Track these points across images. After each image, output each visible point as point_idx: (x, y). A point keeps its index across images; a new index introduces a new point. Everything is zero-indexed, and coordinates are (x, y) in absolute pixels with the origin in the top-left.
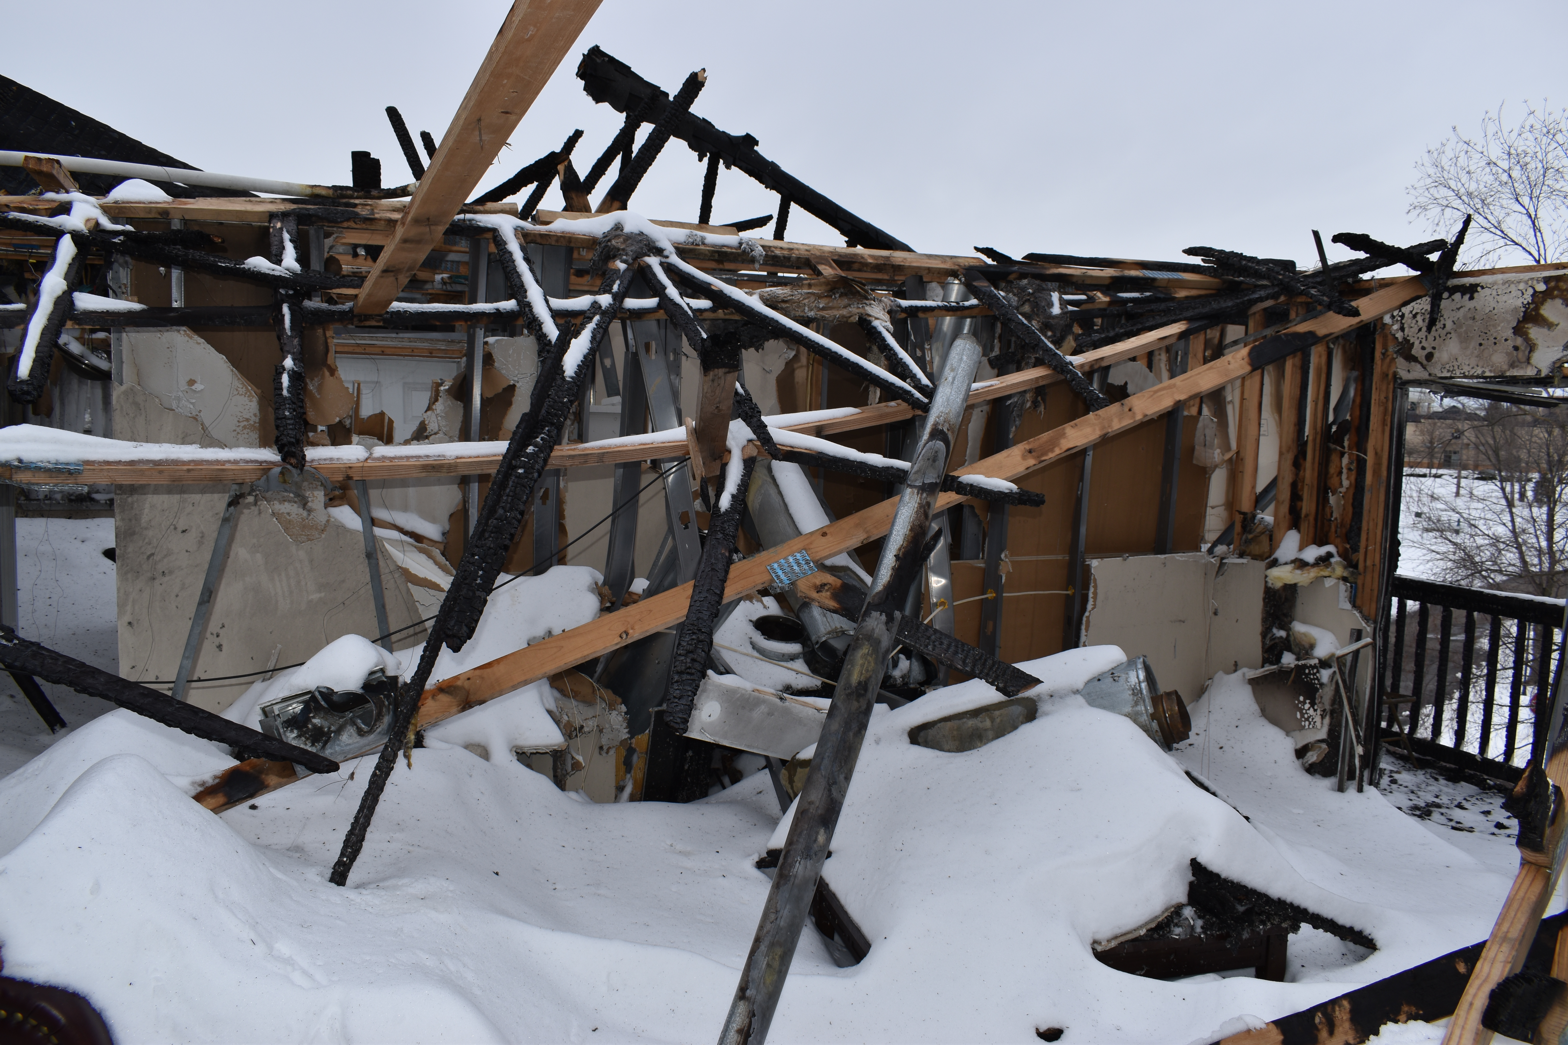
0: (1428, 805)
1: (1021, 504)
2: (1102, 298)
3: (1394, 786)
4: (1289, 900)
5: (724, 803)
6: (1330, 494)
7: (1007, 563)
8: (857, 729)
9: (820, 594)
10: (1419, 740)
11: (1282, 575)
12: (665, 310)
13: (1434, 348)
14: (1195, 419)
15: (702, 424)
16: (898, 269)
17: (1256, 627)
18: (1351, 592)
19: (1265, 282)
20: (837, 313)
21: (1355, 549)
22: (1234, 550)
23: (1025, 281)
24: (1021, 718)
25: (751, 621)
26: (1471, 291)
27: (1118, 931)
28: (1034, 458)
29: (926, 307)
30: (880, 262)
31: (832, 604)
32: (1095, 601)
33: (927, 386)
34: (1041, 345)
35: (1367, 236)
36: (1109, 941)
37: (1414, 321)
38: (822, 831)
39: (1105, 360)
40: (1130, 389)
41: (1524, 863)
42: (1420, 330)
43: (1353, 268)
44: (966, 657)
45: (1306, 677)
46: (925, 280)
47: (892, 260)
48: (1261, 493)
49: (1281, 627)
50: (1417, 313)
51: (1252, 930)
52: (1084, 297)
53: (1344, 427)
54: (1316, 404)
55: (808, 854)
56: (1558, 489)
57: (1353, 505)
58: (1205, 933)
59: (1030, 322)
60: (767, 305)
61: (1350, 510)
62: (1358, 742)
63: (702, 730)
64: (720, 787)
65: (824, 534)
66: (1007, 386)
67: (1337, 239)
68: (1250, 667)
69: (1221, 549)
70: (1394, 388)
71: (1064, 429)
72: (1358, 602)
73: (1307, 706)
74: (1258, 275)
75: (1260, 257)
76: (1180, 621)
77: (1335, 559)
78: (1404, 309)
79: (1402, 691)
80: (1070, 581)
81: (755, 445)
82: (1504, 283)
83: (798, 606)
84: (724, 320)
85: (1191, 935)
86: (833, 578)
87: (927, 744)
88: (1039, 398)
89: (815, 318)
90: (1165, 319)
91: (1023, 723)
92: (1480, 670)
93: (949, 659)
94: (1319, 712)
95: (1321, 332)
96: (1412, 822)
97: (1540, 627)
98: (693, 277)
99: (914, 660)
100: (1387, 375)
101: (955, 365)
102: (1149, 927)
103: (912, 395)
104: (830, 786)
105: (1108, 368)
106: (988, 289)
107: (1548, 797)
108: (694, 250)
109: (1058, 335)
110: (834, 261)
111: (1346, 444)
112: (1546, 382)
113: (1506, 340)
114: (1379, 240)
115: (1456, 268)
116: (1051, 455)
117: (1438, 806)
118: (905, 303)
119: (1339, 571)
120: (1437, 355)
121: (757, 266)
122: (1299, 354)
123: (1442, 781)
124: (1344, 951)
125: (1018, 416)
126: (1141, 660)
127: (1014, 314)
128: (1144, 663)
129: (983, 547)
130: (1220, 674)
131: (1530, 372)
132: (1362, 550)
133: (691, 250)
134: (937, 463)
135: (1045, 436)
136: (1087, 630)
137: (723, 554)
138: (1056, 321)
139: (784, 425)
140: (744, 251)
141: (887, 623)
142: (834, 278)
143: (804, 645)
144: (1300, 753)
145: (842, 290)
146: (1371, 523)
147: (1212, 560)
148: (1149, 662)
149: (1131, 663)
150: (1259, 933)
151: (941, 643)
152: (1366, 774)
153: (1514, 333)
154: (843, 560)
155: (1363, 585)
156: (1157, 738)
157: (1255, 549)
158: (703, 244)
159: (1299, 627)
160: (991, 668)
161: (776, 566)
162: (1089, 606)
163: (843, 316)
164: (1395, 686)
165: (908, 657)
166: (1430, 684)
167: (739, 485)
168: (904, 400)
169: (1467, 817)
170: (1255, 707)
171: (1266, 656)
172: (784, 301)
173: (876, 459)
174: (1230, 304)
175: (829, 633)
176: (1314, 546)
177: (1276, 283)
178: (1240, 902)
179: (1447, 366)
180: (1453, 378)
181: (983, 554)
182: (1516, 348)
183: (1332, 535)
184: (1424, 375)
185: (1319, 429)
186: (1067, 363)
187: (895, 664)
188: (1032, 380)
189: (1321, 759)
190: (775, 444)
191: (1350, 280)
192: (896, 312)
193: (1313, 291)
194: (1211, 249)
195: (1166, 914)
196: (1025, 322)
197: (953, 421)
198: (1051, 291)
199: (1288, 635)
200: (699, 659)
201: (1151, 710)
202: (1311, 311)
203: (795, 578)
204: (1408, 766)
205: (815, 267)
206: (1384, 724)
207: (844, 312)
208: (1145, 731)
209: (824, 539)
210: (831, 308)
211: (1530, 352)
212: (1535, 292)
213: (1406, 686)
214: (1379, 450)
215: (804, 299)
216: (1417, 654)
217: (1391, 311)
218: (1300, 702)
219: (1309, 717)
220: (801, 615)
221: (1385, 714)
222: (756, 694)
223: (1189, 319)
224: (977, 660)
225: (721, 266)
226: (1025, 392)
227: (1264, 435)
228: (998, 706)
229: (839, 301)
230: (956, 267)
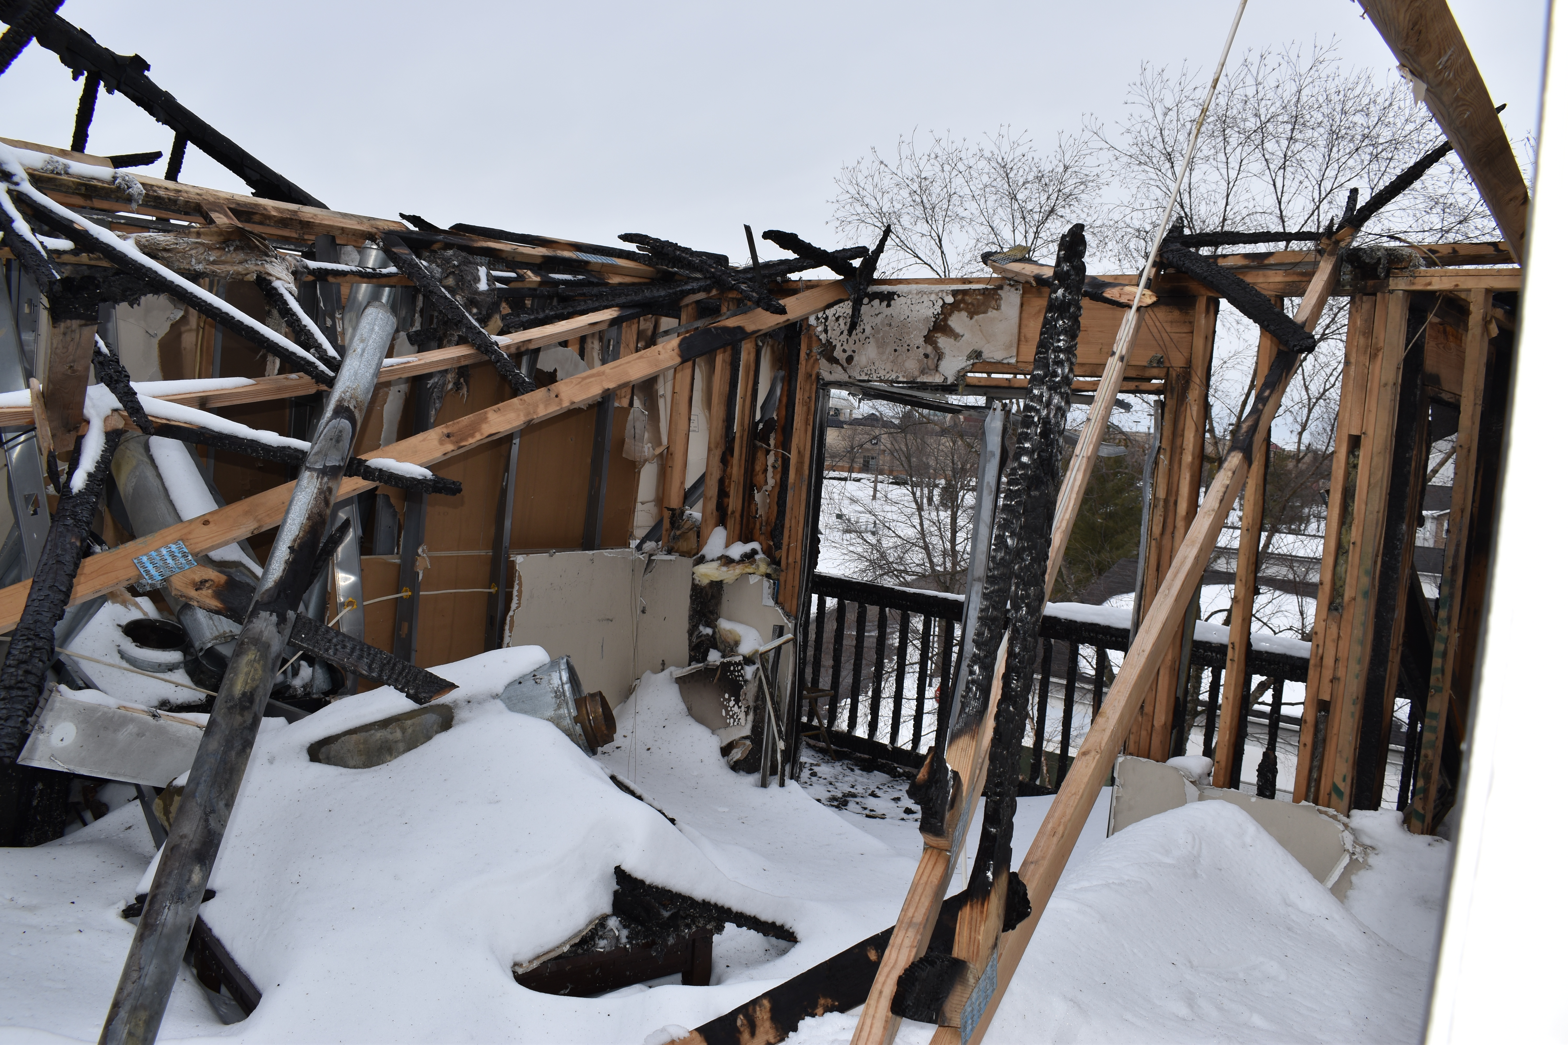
0: (844, 795)
1: (436, 492)
2: (532, 277)
3: (814, 779)
4: (713, 901)
5: (83, 843)
6: (756, 491)
7: (424, 559)
8: (240, 747)
9: (199, 592)
10: (837, 732)
11: (708, 572)
12: (11, 247)
13: (854, 351)
14: (626, 411)
15: (51, 386)
16: (307, 225)
17: (684, 624)
18: (774, 589)
19: (699, 275)
20: (231, 269)
21: (778, 546)
22: (663, 547)
23: (450, 252)
24: (435, 728)
25: (119, 626)
26: (888, 298)
27: (540, 950)
28: (453, 443)
29: (337, 271)
30: (285, 216)
31: (215, 604)
32: (519, 600)
33: (334, 358)
34: (465, 321)
35: (796, 236)
36: (530, 962)
37: (837, 324)
38: (197, 869)
39: (533, 343)
40: (559, 375)
41: (927, 847)
42: (842, 333)
43: (782, 267)
44: (372, 662)
45: (731, 675)
46: (338, 242)
47: (300, 215)
48: (689, 489)
49: (708, 625)
50: (839, 317)
51: (678, 935)
52: (513, 275)
53: (770, 425)
54: (744, 401)
55: (179, 897)
56: (961, 494)
57: (777, 503)
58: (630, 942)
59: (453, 296)
60: (144, 253)
61: (775, 508)
62: (780, 737)
63: (52, 757)
64: (80, 824)
65: (206, 523)
66: (426, 364)
67: (767, 235)
68: (678, 666)
69: (649, 545)
70: (817, 388)
71: (486, 413)
72: (781, 599)
73: (732, 703)
74: (691, 266)
75: (694, 249)
76: (608, 619)
77: (760, 556)
78: (827, 312)
79: (821, 686)
80: (493, 579)
81: (122, 416)
82: (918, 293)
83: (179, 607)
84: (90, 267)
85: (617, 947)
86: (216, 573)
87: (329, 761)
88: (462, 380)
89: (204, 273)
90: (597, 304)
91: (437, 732)
92: (890, 665)
93: (353, 665)
94: (743, 709)
95: (750, 328)
96: (830, 814)
97: (944, 623)
98: (51, 211)
99: (317, 667)
100: (811, 376)
101: (365, 335)
102: (572, 942)
103: (316, 367)
104: (207, 815)
105: (537, 351)
106: (409, 257)
107: (947, 782)
108: (56, 179)
109: (484, 312)
110: (230, 209)
111: (772, 442)
112: (951, 389)
113: (918, 348)
114: (807, 241)
115: (876, 275)
116: (471, 441)
117: (854, 796)
118: (313, 264)
119: (763, 568)
120: (856, 358)
121: (134, 206)
122: (729, 348)
123: (858, 772)
124: (767, 947)
125: (439, 398)
126: (565, 660)
127: (436, 286)
128: (568, 663)
129: (398, 541)
130: (648, 673)
131: (938, 379)
132: (785, 547)
133: (50, 180)
134: (341, 443)
135: (465, 420)
136: (511, 631)
137: (72, 544)
138: (482, 297)
139: (160, 394)
140: (119, 187)
141: (278, 625)
142: (228, 228)
143: (185, 653)
144: (726, 751)
145: (238, 243)
146: (793, 521)
147: (641, 557)
148: (573, 662)
149: (554, 664)
150: (684, 937)
151: (344, 647)
152: (788, 768)
153: (925, 342)
154: (233, 553)
155: (785, 581)
156: (580, 742)
157: (683, 545)
158: (67, 173)
159: (724, 624)
160: (400, 674)
161: (145, 559)
162: (514, 605)
163: (238, 273)
164: (815, 681)
165: (311, 664)
166: (846, 679)
167: (98, 462)
168: (307, 372)
169: (879, 805)
170: (682, 707)
171: (692, 653)
172: (165, 250)
173: (270, 437)
174: (663, 293)
175: (216, 638)
176: (740, 543)
177: (708, 275)
178: (665, 907)
179: (865, 370)
180: (871, 381)
181: (398, 549)
182: (926, 356)
183: (757, 532)
184: (844, 377)
185: (746, 426)
186: (492, 343)
187: (296, 672)
188: (453, 358)
189: (745, 755)
190: (145, 416)
191: (779, 279)
192: (302, 273)
193: (743, 287)
194: (646, 236)
195: (590, 928)
196: (449, 296)
197: (361, 398)
198: (478, 265)
199: (714, 633)
200: (34, 671)
201: (574, 713)
202: (741, 306)
203: (168, 574)
204: (826, 758)
205: (207, 214)
206: (805, 719)
207: (240, 268)
208: (568, 735)
209: (206, 529)
210: (224, 263)
211: (938, 361)
212: (944, 303)
213: (825, 682)
214: (802, 449)
215: (191, 249)
216: (835, 650)
217: (816, 312)
218: (725, 699)
219: (734, 714)
220: (182, 618)
221: (806, 709)
222: (122, 711)
223: (621, 306)
224: (384, 665)
225: (88, 203)
226: (446, 371)
227: (694, 431)
228: (410, 715)
229: (234, 255)
230: (374, 230)
